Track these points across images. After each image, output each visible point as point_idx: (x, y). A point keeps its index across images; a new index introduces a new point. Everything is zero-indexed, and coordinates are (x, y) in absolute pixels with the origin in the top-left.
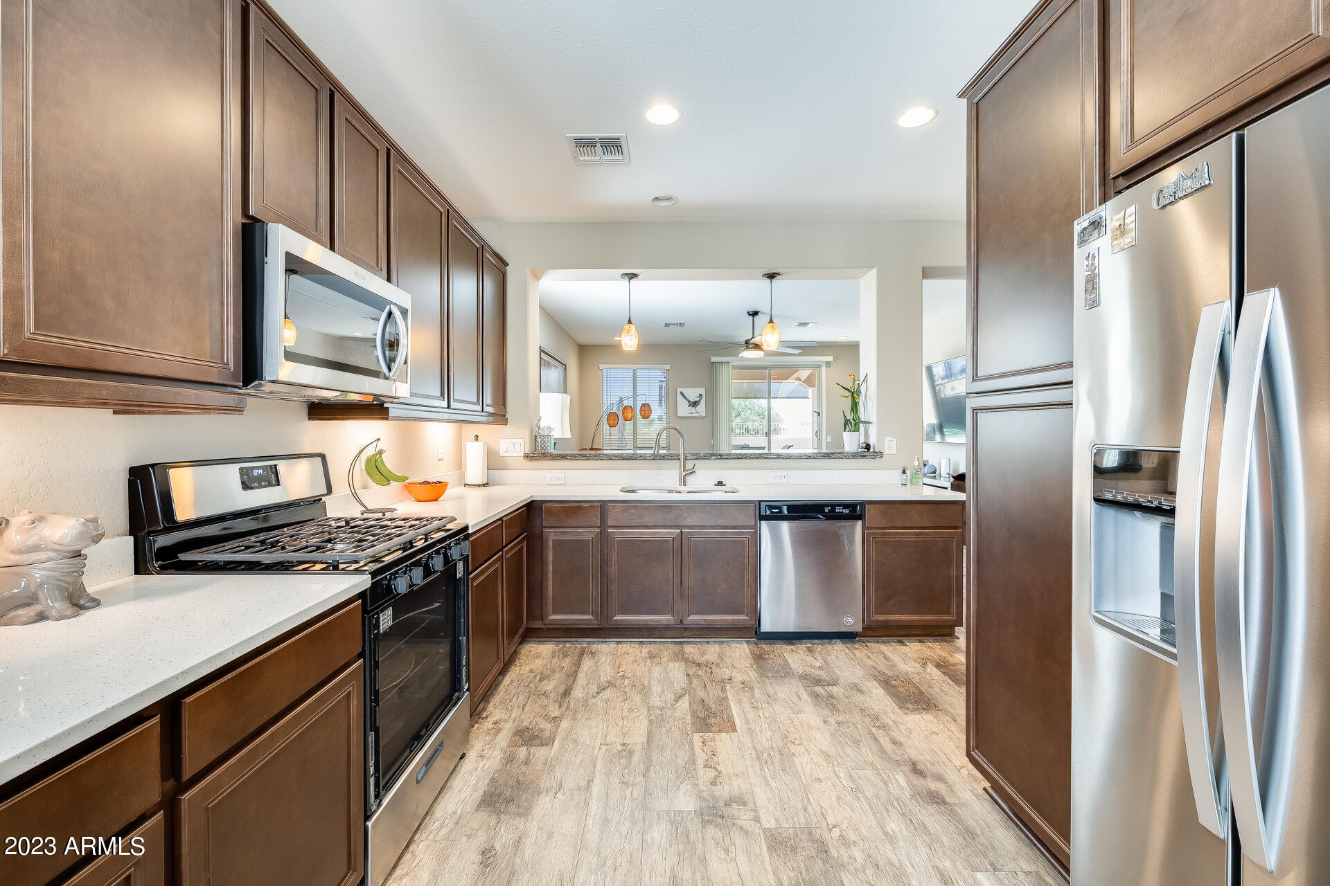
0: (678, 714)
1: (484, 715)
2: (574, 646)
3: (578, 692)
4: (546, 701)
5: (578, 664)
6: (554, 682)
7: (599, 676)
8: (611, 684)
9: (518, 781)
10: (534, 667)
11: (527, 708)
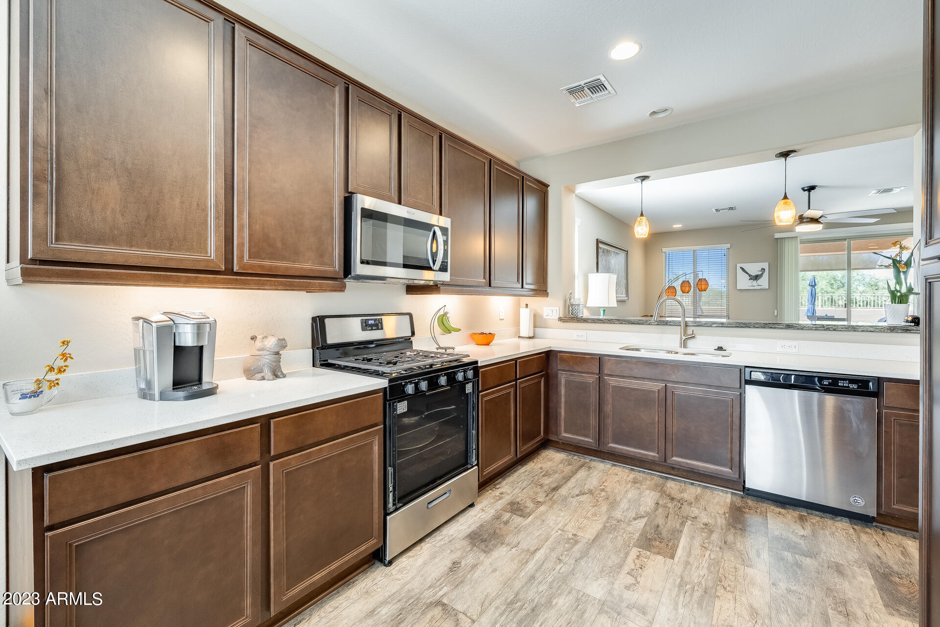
0: (630, 529)
1: (498, 487)
2: (577, 459)
3: (563, 491)
4: (539, 490)
5: (574, 473)
6: (551, 480)
7: (585, 484)
8: (591, 492)
9: (495, 532)
10: (544, 466)
11: (525, 491)
